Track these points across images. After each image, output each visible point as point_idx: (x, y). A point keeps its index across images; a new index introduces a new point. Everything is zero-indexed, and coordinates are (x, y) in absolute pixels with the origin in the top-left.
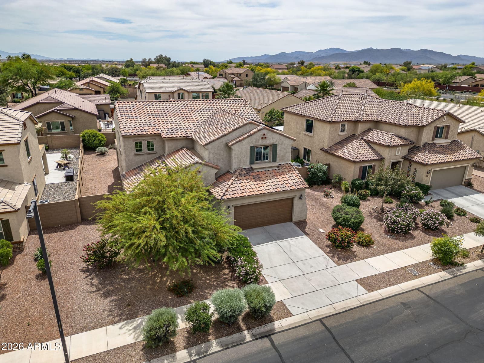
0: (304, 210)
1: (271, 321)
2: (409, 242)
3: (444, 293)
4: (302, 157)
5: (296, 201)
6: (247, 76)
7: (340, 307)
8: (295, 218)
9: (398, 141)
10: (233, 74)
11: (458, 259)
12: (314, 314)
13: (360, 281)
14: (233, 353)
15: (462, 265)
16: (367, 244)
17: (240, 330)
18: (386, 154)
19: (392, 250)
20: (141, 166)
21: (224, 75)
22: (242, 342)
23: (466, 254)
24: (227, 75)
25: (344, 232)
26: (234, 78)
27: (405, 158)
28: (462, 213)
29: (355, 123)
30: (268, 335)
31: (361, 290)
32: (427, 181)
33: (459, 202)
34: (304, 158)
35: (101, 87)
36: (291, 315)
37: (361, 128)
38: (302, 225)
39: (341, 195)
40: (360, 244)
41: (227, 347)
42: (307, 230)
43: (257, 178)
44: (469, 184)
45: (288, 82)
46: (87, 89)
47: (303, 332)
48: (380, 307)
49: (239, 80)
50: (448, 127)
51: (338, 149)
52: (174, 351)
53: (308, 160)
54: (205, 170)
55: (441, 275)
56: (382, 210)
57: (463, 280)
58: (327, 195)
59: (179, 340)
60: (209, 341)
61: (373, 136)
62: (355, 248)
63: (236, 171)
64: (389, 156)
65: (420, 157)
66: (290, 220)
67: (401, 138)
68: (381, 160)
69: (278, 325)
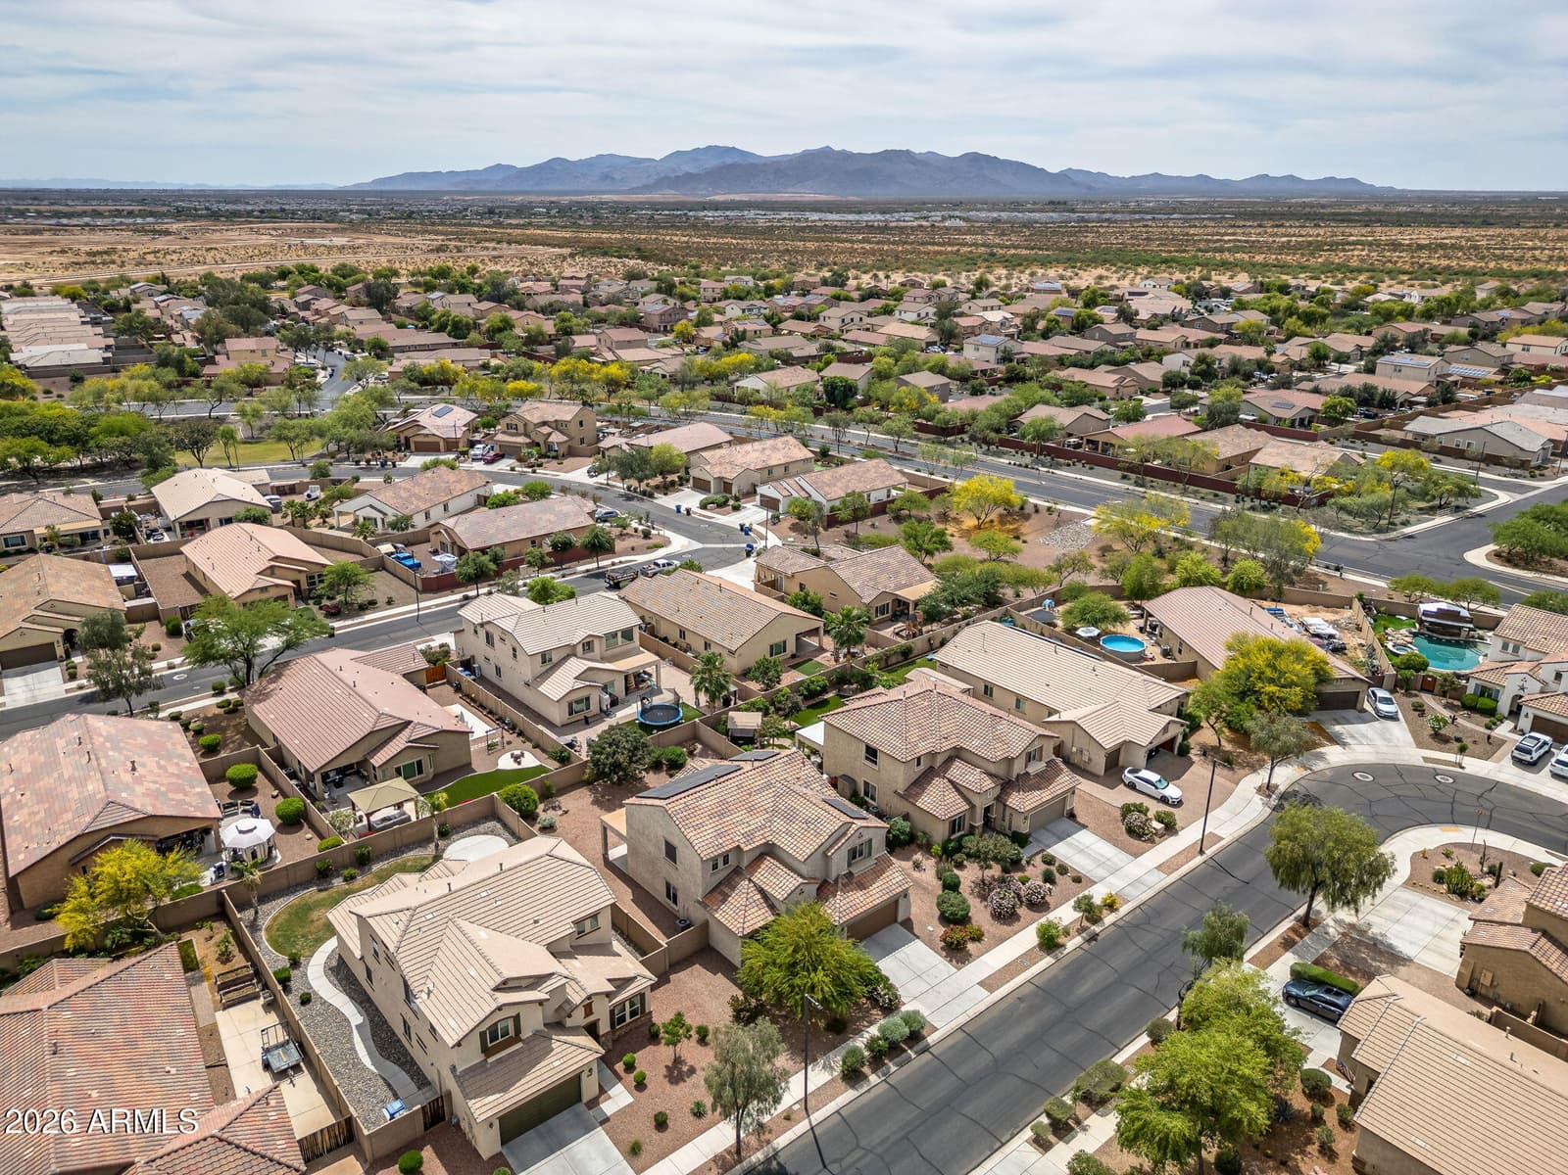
0: (909, 907)
1: (924, 1038)
2: (1017, 925)
3: (1050, 980)
4: (862, 794)
5: (901, 902)
6: (581, 423)
7: (972, 1013)
8: (900, 918)
9: (988, 783)
10: (544, 423)
11: (1061, 940)
12: (954, 1025)
13: (981, 984)
14: (907, 1069)
15: (1063, 946)
16: (977, 938)
17: (905, 1051)
18: (976, 801)
19: (1002, 940)
20: (717, 887)
21: (521, 429)
22: (909, 1060)
23: (1067, 933)
24: (531, 427)
25: (958, 934)
26: (550, 434)
27: (998, 799)
28: (1063, 870)
29: (932, 755)
30: (927, 1049)
31: (984, 992)
32: (1024, 829)
33: (1060, 851)
34: (866, 794)
35: (300, 571)
36: (936, 1029)
37: (940, 760)
38: (908, 924)
39: (932, 861)
40: (973, 939)
41: (901, 1065)
42: (916, 931)
43: (862, 886)
44: (1072, 816)
45: (708, 468)
46: (277, 586)
47: (950, 1041)
48: (1003, 1006)
49: (565, 438)
50: (1041, 748)
51: (918, 795)
52: (865, 1077)
53: (873, 799)
54: (806, 888)
55: (1048, 960)
56: (983, 881)
57: (1065, 962)
58: (917, 866)
59: (866, 1070)
60: (884, 1064)
61: (957, 771)
62: (971, 946)
63: (836, 881)
64: (980, 804)
65: (1016, 800)
66: (896, 921)
67: (990, 775)
68: (973, 807)
69: (931, 1039)
